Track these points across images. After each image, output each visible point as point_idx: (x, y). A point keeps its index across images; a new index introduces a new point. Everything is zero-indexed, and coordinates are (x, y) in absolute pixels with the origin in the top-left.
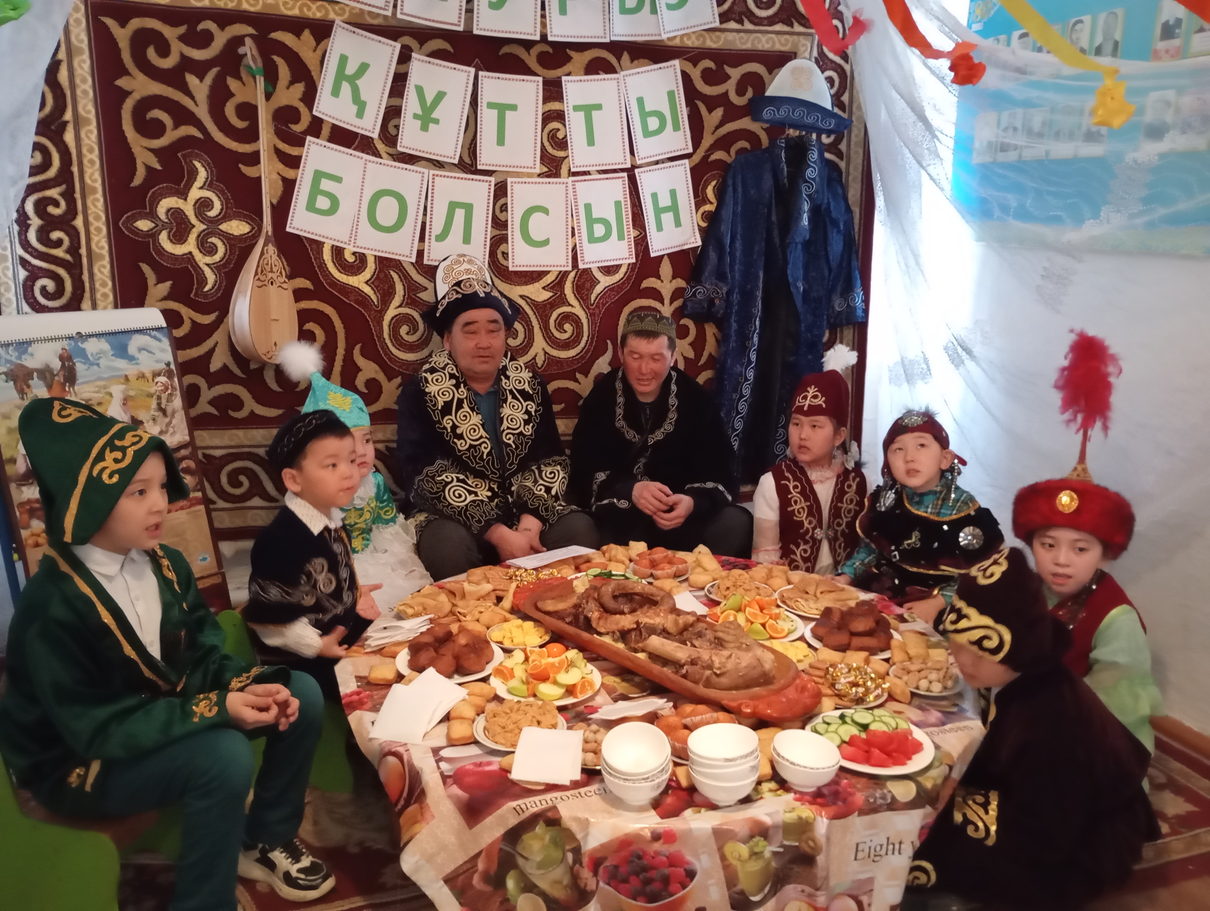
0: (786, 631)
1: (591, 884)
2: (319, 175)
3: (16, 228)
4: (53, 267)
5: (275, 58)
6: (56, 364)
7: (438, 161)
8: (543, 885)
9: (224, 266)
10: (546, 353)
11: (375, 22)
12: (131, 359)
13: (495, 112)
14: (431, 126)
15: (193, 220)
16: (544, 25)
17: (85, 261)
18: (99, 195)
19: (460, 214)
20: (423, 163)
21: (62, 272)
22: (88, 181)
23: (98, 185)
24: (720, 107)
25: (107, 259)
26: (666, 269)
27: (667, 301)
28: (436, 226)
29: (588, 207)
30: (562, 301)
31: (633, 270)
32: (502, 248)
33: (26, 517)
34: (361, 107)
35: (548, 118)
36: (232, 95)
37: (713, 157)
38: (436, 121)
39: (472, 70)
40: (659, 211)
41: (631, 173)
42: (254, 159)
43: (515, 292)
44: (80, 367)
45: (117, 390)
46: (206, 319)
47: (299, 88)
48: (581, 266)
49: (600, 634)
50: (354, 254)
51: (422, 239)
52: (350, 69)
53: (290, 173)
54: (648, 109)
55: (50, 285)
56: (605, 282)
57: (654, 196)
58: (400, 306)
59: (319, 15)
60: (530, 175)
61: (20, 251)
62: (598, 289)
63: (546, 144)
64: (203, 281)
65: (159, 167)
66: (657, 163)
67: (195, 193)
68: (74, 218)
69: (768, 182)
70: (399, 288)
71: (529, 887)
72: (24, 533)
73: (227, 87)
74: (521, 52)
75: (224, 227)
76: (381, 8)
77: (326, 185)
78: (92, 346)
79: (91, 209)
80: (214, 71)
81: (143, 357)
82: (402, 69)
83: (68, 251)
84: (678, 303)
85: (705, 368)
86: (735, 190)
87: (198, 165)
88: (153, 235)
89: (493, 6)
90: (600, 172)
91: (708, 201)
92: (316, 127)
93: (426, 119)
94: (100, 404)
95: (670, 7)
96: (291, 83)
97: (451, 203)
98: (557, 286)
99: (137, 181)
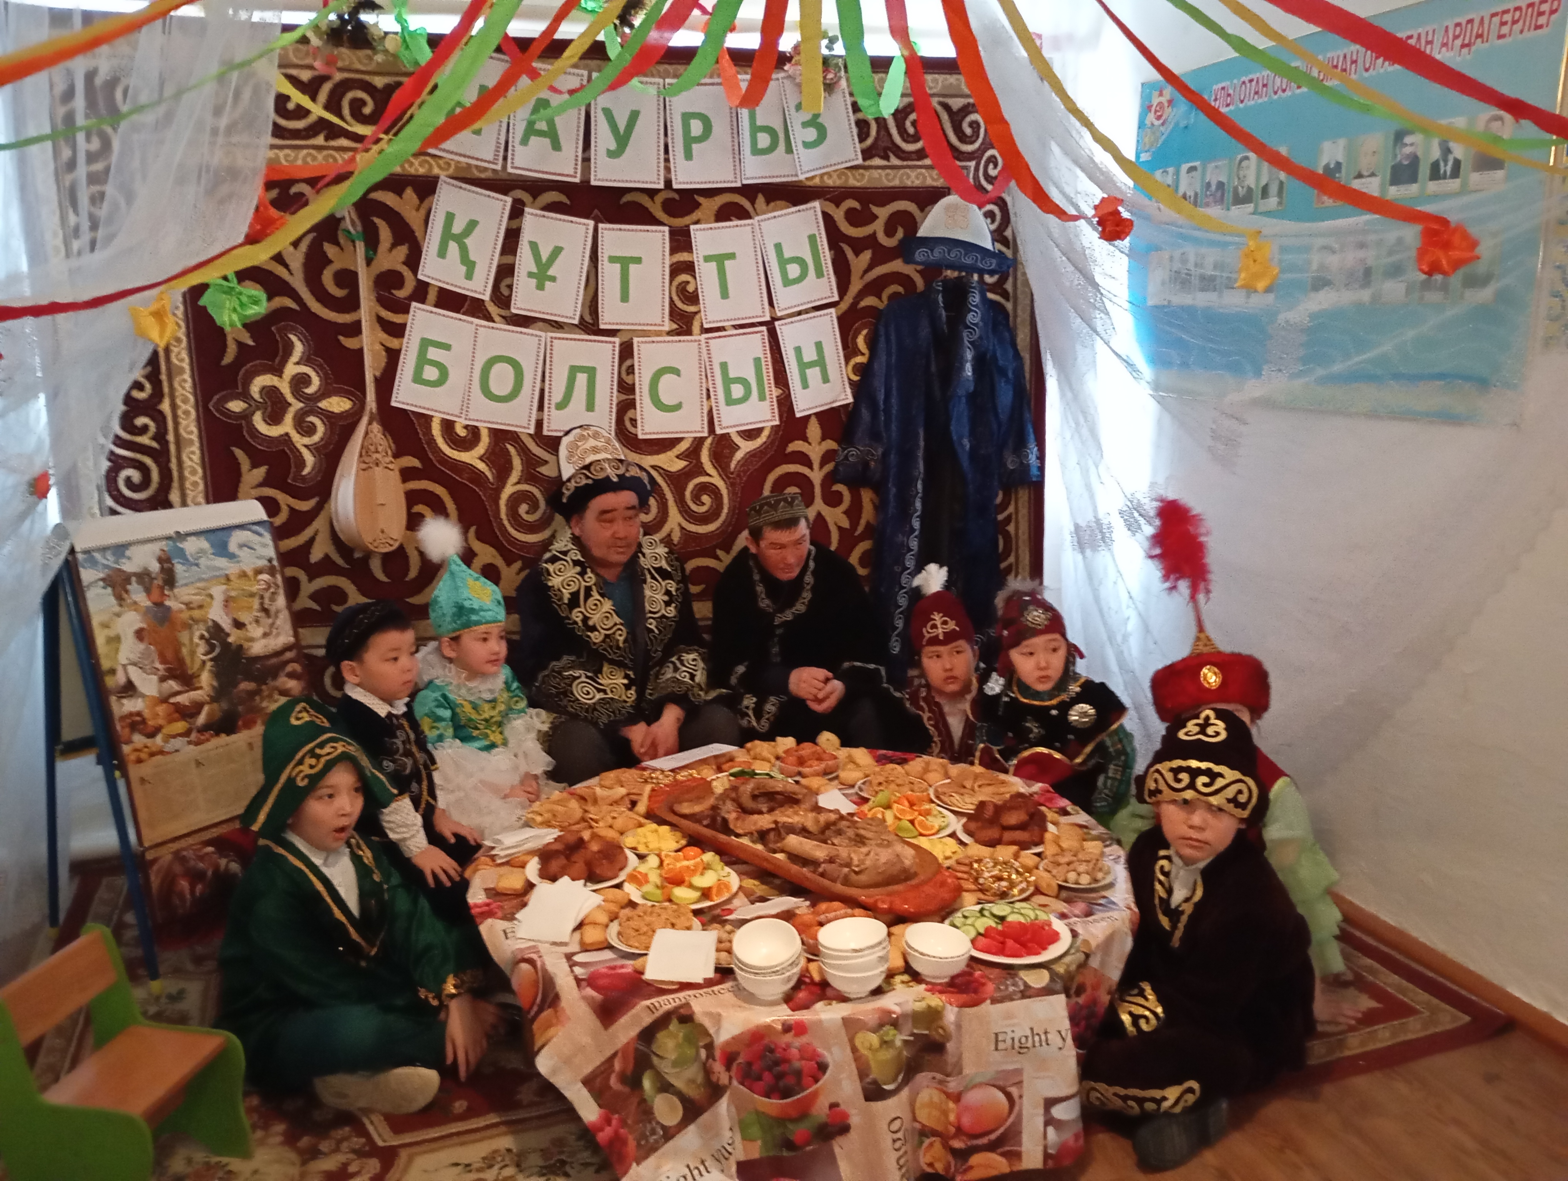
0: (937, 827)
1: (724, 1079)
2: (426, 343)
4: (138, 456)
5: (377, 220)
6: (155, 567)
7: (556, 322)
8: (679, 1084)
9: (325, 446)
10: (682, 528)
11: (483, 176)
12: (232, 556)
13: (618, 266)
14: (548, 284)
15: (290, 398)
16: (668, 169)
17: (172, 448)
18: (187, 376)
19: (582, 379)
20: (539, 324)
21: (148, 461)
22: (175, 361)
23: (186, 365)
24: (867, 249)
25: (197, 444)
26: (814, 430)
27: (816, 466)
28: (556, 394)
29: (724, 366)
30: (699, 470)
31: (777, 433)
32: (630, 414)
33: (127, 730)
34: (470, 266)
35: (677, 269)
36: (330, 262)
37: (863, 304)
38: (553, 279)
39: (591, 223)
40: (803, 366)
41: (770, 326)
42: (355, 329)
44: (179, 568)
45: (218, 591)
46: (305, 506)
47: (402, 251)
48: (719, 431)
49: (738, 836)
50: (466, 427)
51: (541, 408)
52: (457, 228)
53: (393, 343)
54: (787, 255)
55: (135, 475)
56: (746, 447)
57: (798, 350)
58: (518, 483)
59: (422, 171)
60: (658, 334)
61: (103, 441)
62: (739, 455)
63: (675, 298)
64: (302, 463)
65: (251, 343)
66: (799, 313)
67: (291, 369)
68: (160, 402)
69: (925, 331)
70: (517, 463)
71: (665, 1087)
72: (126, 749)
73: (324, 254)
74: (645, 200)
75: (323, 404)
76: (489, 162)
77: (433, 353)
78: (191, 546)
79: (179, 391)
80: (310, 237)
81: (244, 553)
82: (514, 224)
83: (154, 438)
84: (829, 467)
85: (862, 537)
86: (888, 341)
87: (293, 338)
88: (246, 416)
89: (611, 154)
90: (736, 327)
91: (859, 352)
92: (421, 292)
93: (542, 277)
94: (201, 607)
95: (807, 145)
96: (394, 246)
97: (572, 367)
98: (693, 454)
99: (228, 359)
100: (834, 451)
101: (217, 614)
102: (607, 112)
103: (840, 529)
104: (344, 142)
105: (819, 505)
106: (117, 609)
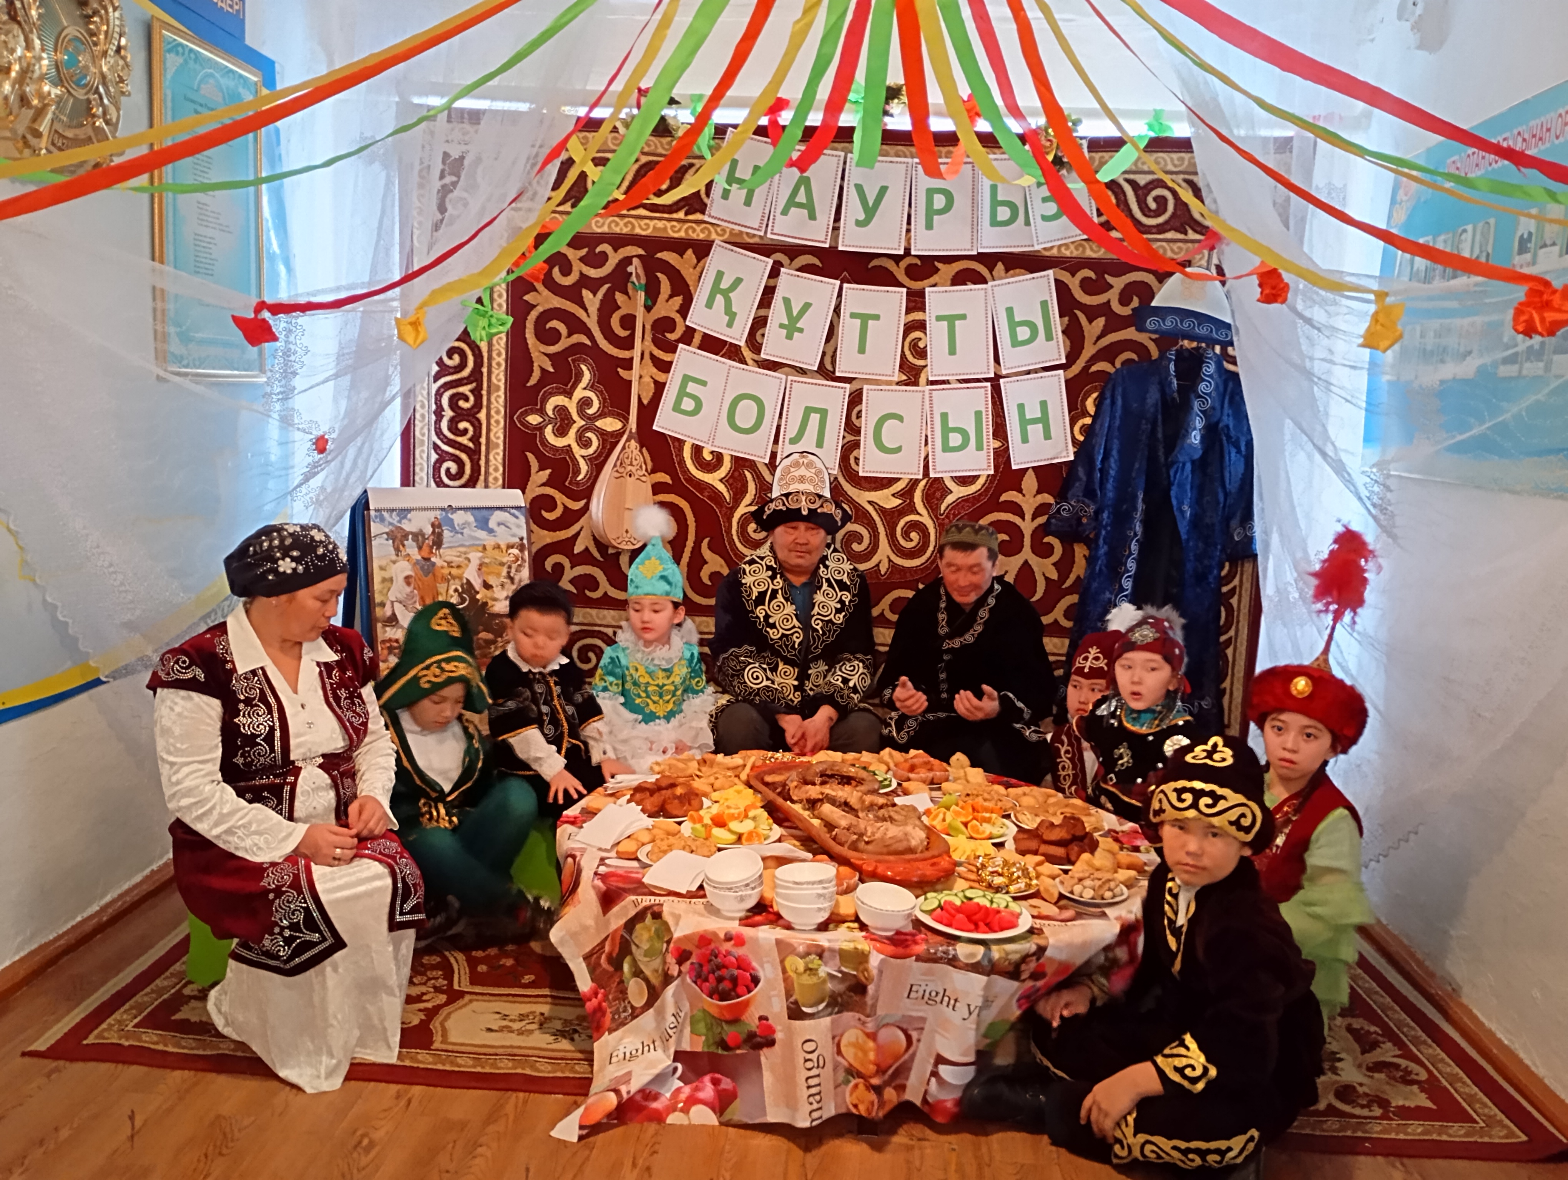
0: (987, 833)
2: (686, 379)
3: (433, 417)
4: (457, 452)
5: (659, 274)
6: (428, 530)
7: (800, 368)
8: (648, 972)
9: (596, 458)
10: (890, 561)
11: (751, 241)
12: (491, 531)
13: (857, 321)
14: (796, 334)
15: (575, 416)
16: (908, 238)
17: (483, 448)
18: (501, 393)
19: (815, 418)
20: (786, 369)
21: (464, 457)
22: (494, 380)
23: (502, 385)
24: (1101, 316)
25: (502, 448)
26: (1030, 482)
27: (1028, 517)
28: (790, 430)
29: (944, 416)
30: (911, 509)
31: (991, 482)
32: (855, 453)
34: (732, 316)
35: (909, 328)
36: (619, 308)
37: (1094, 369)
38: (801, 330)
39: (838, 282)
40: (1024, 423)
41: (995, 382)
42: (628, 364)
43: (863, 497)
44: (447, 534)
45: (475, 557)
46: (577, 506)
47: (678, 300)
48: (932, 475)
49: (793, 802)
50: (712, 452)
51: (776, 441)
52: (724, 285)
53: (661, 377)
54: (1017, 319)
55: (454, 467)
56: (958, 492)
57: (1021, 407)
59: (702, 236)
60: (889, 383)
61: (435, 438)
62: (950, 499)
63: (907, 353)
64: (577, 471)
65: (551, 370)
66: (1028, 372)
67: (580, 393)
68: (479, 412)
69: (1153, 396)
70: (752, 487)
71: (638, 973)
73: (615, 301)
74: (888, 264)
75: (599, 423)
76: (754, 229)
77: (691, 388)
78: (459, 518)
79: (494, 405)
80: (607, 286)
81: (500, 530)
82: (772, 282)
83: (470, 440)
84: (1042, 520)
85: (1070, 591)
86: (1113, 403)
87: (584, 367)
88: (540, 428)
89: (859, 223)
90: (960, 381)
91: (1085, 413)
92: (688, 336)
93: (791, 329)
95: (1045, 218)
96: (671, 297)
97: (807, 408)
98: (907, 493)
99: (532, 382)
101: (471, 574)
102: (859, 188)
103: (1047, 579)
104: (642, 212)
105: (1027, 553)
106: (394, 558)
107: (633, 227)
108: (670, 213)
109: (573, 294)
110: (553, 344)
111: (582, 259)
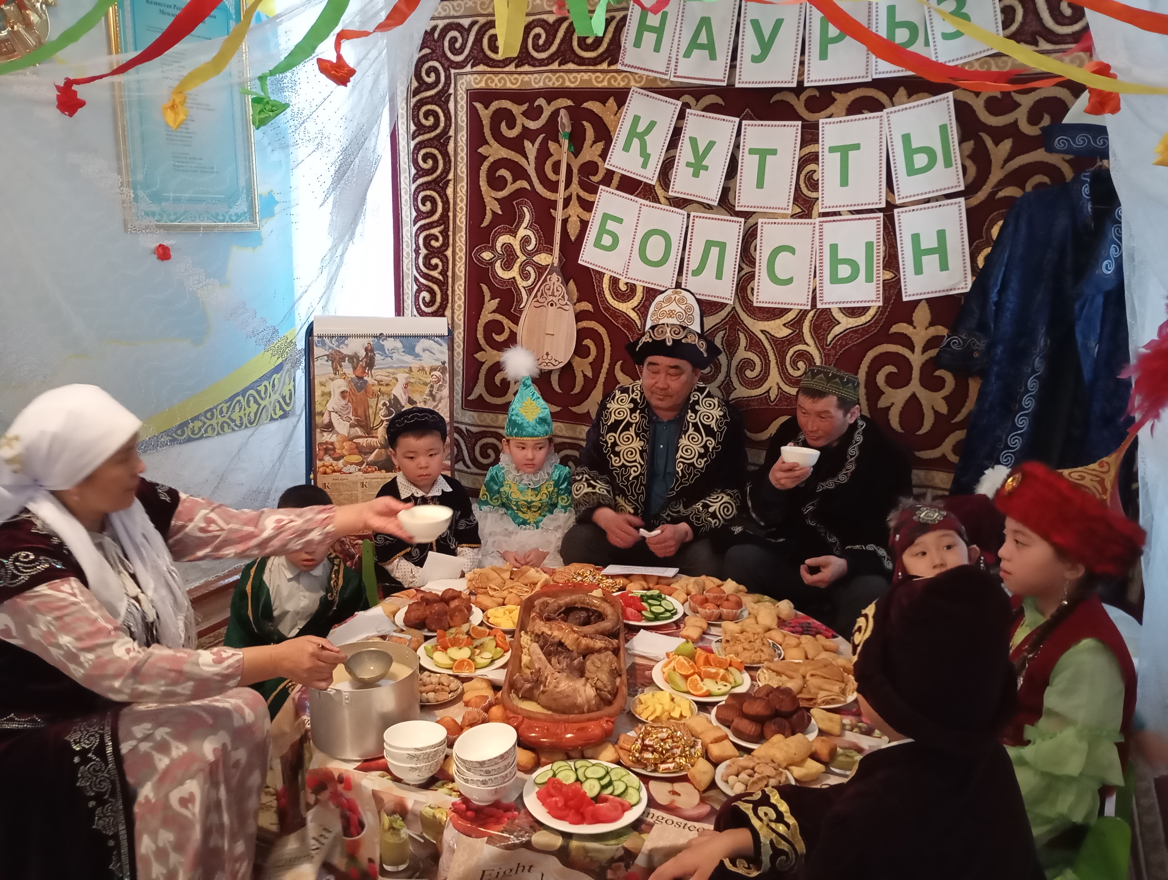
2: (606, 217)
3: (414, 255)
4: (430, 284)
5: (585, 123)
6: (362, 353)
7: (708, 205)
10: (779, 388)
11: (662, 85)
12: (416, 356)
13: (757, 157)
14: (702, 172)
15: (519, 253)
16: (802, 69)
17: (450, 281)
18: (463, 233)
19: (715, 251)
20: (695, 205)
21: (435, 287)
22: (457, 222)
23: (463, 226)
24: (1008, 138)
25: (462, 280)
26: (922, 315)
27: (918, 349)
28: (693, 261)
29: (834, 248)
30: (799, 338)
31: (882, 313)
32: (750, 284)
34: (646, 158)
35: (804, 161)
36: (552, 155)
37: (1001, 194)
38: (706, 168)
39: (737, 120)
40: (919, 253)
41: (887, 213)
43: (756, 326)
47: (600, 145)
48: (819, 306)
50: (627, 284)
51: (680, 272)
52: (640, 129)
53: (585, 216)
54: (914, 146)
55: (428, 296)
56: (846, 323)
57: (916, 237)
59: (622, 84)
60: (784, 216)
61: (415, 272)
62: (837, 330)
63: (802, 186)
64: (520, 299)
65: (500, 213)
66: (928, 201)
67: (522, 232)
68: (446, 250)
72: (319, 463)
73: (549, 149)
74: (791, 99)
75: (535, 258)
76: (663, 73)
77: (611, 225)
78: (389, 344)
79: (458, 243)
80: (542, 136)
81: (425, 355)
82: (680, 124)
83: (440, 273)
84: (933, 353)
85: (959, 426)
87: (525, 209)
89: (756, 59)
90: (851, 212)
92: (608, 178)
93: (698, 166)
94: (387, 385)
95: (946, 36)
96: (594, 142)
97: (707, 241)
98: (797, 324)
99: (485, 224)
100: (940, 338)
101: (398, 391)
102: (756, 24)
103: (936, 413)
104: (571, 66)
105: (915, 386)
106: (332, 376)
107: (564, 82)
108: (595, 64)
109: (516, 145)
110: (502, 190)
111: (524, 114)
